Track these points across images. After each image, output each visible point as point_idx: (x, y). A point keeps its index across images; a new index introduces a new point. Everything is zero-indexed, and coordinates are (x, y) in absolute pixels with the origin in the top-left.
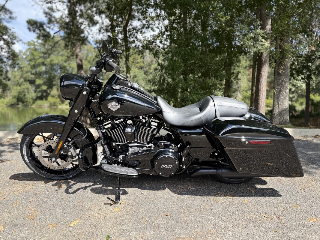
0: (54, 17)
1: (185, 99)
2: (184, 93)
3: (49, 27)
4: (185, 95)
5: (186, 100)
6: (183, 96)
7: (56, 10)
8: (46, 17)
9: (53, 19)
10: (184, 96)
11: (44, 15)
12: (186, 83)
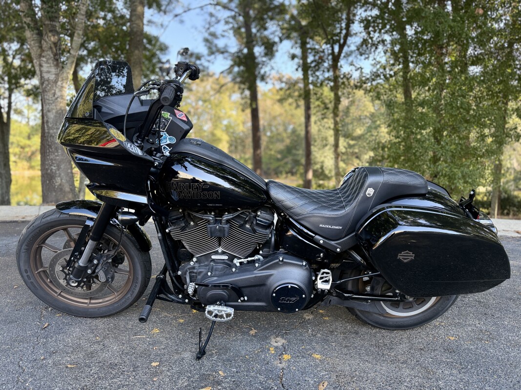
0: (216, 46)
1: (438, 173)
2: (437, 164)
3: (209, 61)
4: (439, 167)
5: (440, 174)
6: (437, 168)
7: (219, 36)
8: (206, 45)
9: (214, 49)
10: (438, 170)
11: (203, 44)
12: (441, 148)
